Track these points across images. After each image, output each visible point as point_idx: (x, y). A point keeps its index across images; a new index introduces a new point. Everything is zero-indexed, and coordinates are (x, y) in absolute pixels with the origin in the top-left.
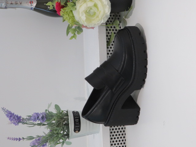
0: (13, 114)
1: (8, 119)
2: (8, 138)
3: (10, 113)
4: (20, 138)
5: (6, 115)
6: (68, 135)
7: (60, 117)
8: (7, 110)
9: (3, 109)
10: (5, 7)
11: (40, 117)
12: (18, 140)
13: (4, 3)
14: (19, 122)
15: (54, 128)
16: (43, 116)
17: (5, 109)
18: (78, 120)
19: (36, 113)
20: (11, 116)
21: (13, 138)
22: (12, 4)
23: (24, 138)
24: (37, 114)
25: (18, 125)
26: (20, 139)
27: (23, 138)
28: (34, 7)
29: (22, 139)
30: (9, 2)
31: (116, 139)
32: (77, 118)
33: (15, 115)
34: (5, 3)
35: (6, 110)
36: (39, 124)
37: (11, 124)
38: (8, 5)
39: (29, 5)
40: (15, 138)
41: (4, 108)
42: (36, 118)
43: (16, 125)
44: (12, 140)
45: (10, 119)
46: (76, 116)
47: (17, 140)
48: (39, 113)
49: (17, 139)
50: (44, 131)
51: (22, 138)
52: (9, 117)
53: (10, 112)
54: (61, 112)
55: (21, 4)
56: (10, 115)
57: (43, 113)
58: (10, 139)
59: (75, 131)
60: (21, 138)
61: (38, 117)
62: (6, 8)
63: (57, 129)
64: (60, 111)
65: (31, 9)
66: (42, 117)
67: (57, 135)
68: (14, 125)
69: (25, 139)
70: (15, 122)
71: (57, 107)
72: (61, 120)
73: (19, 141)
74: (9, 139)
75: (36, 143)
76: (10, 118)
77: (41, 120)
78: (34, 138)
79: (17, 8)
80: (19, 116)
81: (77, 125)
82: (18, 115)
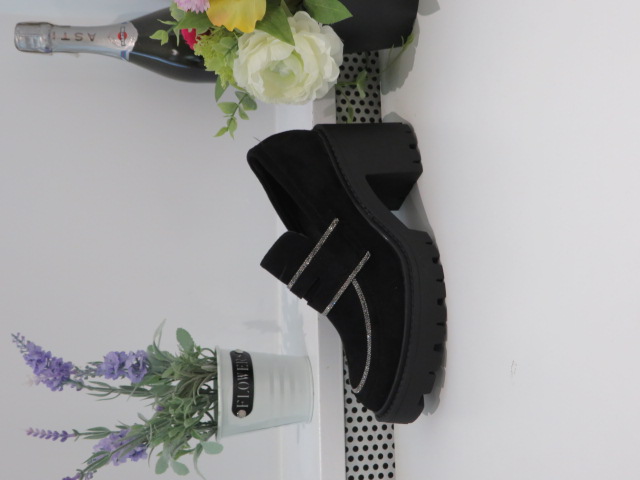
0: (48, 356)
1: (29, 370)
2: (30, 432)
3: (38, 351)
4: (65, 433)
5: (26, 357)
6: (213, 425)
7: (191, 365)
8: (29, 342)
9: (16, 338)
10: (47, 48)
11: (128, 364)
12: (60, 438)
13: (42, 35)
14: (65, 380)
15: (171, 399)
16: (138, 363)
17: (23, 338)
18: (245, 377)
19: (116, 353)
20: (39, 361)
21: (43, 431)
22: (66, 39)
23: (80, 431)
24: (120, 355)
25: (61, 389)
26: (65, 436)
27: (76, 433)
28: (130, 50)
29: (71, 436)
30: (57, 35)
31: (365, 442)
32: (243, 372)
33: (54, 359)
34: (45, 37)
35: (26, 343)
36: (125, 390)
37: (38, 383)
38: (54, 42)
39: (116, 45)
40: (50, 432)
41: (19, 334)
42: (116, 367)
43: (54, 389)
44: (41, 437)
45: (35, 372)
46: (240, 365)
47: (55, 439)
48: (127, 353)
49: (56, 435)
50: (140, 410)
51: (72, 432)
52: (34, 363)
53: (40, 348)
54: (195, 351)
55: (92, 40)
56: (36, 358)
57: (138, 352)
58: (35, 435)
59: (235, 410)
60: (70, 432)
61: (122, 365)
62: (48, 51)
63: (178, 403)
64: (192, 350)
65: (123, 54)
66: (133, 366)
67: (177, 422)
68: (49, 389)
69: (80, 434)
70: (51, 379)
71: (183, 336)
72: (193, 375)
73: (63, 440)
74: (31, 436)
75: (112, 446)
76: (37, 367)
77: (131, 374)
78: (109, 433)
79: (81, 54)
80: (65, 361)
81: (244, 393)
82: (61, 359)
